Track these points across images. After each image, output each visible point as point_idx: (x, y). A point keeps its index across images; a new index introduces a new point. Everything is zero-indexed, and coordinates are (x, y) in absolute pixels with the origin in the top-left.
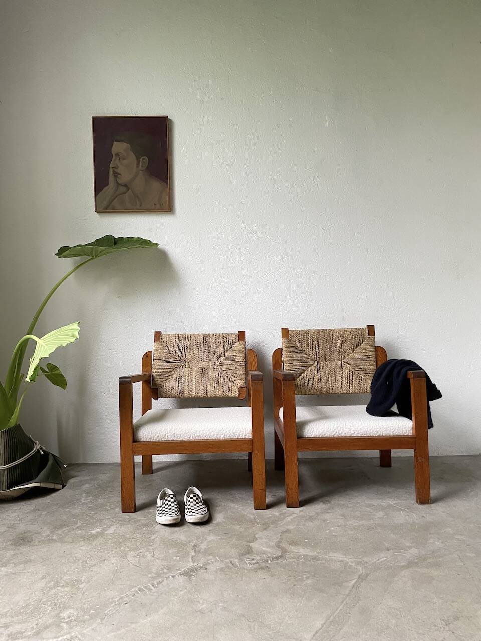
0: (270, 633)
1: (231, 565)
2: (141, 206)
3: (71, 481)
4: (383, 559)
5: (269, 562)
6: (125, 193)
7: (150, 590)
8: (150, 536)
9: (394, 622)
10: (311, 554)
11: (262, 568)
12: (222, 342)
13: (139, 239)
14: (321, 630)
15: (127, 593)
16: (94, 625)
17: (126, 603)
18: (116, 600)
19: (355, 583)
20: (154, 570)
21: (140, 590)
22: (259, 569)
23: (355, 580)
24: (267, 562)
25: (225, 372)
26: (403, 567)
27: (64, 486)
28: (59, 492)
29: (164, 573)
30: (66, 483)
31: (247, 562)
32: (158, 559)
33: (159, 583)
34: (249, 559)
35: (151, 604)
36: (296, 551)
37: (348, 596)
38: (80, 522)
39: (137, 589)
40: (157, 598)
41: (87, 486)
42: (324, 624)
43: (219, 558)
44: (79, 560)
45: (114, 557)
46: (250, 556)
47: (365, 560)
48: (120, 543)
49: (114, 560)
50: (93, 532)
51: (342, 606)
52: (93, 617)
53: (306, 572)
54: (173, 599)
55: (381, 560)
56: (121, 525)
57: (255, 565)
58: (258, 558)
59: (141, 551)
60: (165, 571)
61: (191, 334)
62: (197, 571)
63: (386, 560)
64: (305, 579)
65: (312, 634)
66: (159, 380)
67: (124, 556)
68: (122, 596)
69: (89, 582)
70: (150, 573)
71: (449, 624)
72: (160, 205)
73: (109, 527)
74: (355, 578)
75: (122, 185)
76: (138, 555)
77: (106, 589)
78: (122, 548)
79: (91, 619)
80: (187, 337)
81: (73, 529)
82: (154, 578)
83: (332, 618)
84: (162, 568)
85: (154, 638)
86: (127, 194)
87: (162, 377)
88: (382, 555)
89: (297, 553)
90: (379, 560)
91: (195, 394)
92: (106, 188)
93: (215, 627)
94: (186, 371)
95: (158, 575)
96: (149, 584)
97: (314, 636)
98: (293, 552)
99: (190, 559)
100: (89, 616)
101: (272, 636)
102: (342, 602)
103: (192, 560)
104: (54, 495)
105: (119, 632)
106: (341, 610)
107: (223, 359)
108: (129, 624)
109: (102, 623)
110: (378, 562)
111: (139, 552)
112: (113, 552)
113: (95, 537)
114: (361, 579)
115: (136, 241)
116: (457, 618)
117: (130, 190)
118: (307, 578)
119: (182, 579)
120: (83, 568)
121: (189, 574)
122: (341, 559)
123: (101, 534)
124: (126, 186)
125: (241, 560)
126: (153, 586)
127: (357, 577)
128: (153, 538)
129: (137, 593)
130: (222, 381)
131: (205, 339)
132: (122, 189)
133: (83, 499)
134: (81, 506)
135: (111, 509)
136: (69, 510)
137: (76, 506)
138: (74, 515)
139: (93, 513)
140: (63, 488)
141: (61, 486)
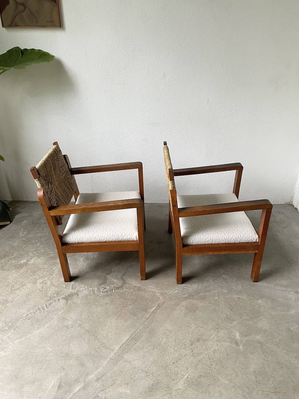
0: (98, 344)
1: (92, 293)
2: (37, 22)
3: (17, 217)
4: (176, 291)
5: (114, 291)
6: (24, 12)
7: (44, 309)
8: (53, 267)
9: (165, 340)
10: (138, 285)
11: (108, 296)
13: (40, 51)
14: (125, 344)
15: (31, 311)
16: (10, 334)
17: (28, 318)
18: (24, 316)
19: (154, 310)
20: (49, 295)
21: (39, 309)
22: (106, 296)
23: (155, 307)
24: (112, 291)
26: (185, 298)
27: (11, 222)
28: (8, 226)
29: (54, 297)
30: (13, 219)
31: (101, 290)
32: (54, 286)
33: (50, 304)
34: (103, 288)
35: (42, 320)
36: (131, 283)
37: (147, 319)
38: (16, 253)
39: (37, 308)
40: (46, 316)
41: (25, 222)
42: (128, 339)
43: (87, 287)
44: (10, 284)
45: (29, 283)
46: (105, 286)
47: (166, 291)
48: (35, 272)
49: (29, 285)
50: (22, 262)
51: (141, 327)
52: (10, 328)
53: (130, 300)
54: (54, 316)
55: (174, 292)
56: (38, 257)
57: (105, 293)
58: (108, 287)
59: (45, 279)
60: (55, 295)
62: (72, 296)
63: (178, 292)
64: (128, 305)
65: (120, 346)
67: (35, 283)
68: (28, 313)
69: (12, 302)
70: (47, 296)
71: (193, 344)
72: (52, 22)
73: (31, 258)
74: (156, 305)
75: (21, 4)
76: (43, 282)
77: (20, 307)
78: (35, 276)
79: (8, 329)
81: (11, 259)
82: (48, 300)
83: (134, 335)
84: (54, 293)
85: (39, 344)
86: (25, 12)
88: (177, 288)
89: (131, 284)
90: (173, 292)
92: (8, 6)
93: (72, 338)
95: (51, 298)
96: (44, 305)
97: (120, 347)
98: (128, 283)
99: (71, 286)
100: (8, 327)
101: (99, 346)
102: (143, 324)
103: (72, 287)
104: (4, 229)
105: (21, 340)
106: (140, 329)
108: (28, 334)
109: (14, 333)
110: (173, 293)
111: (44, 279)
112: (30, 279)
113: (21, 266)
114: (159, 306)
115: (38, 53)
116: (198, 340)
117: (27, 8)
118: (130, 304)
119: (63, 302)
120: (11, 291)
121: (67, 298)
122: (153, 290)
123: (26, 264)
124: (23, 4)
125: (98, 289)
126: (46, 306)
127: (157, 305)
128: (54, 269)
129: (36, 311)
132: (21, 8)
133: (21, 233)
134: (19, 239)
135: (36, 243)
136: (11, 243)
137: (16, 240)
138: (13, 247)
139: (24, 246)
140: (10, 223)
141: (9, 222)
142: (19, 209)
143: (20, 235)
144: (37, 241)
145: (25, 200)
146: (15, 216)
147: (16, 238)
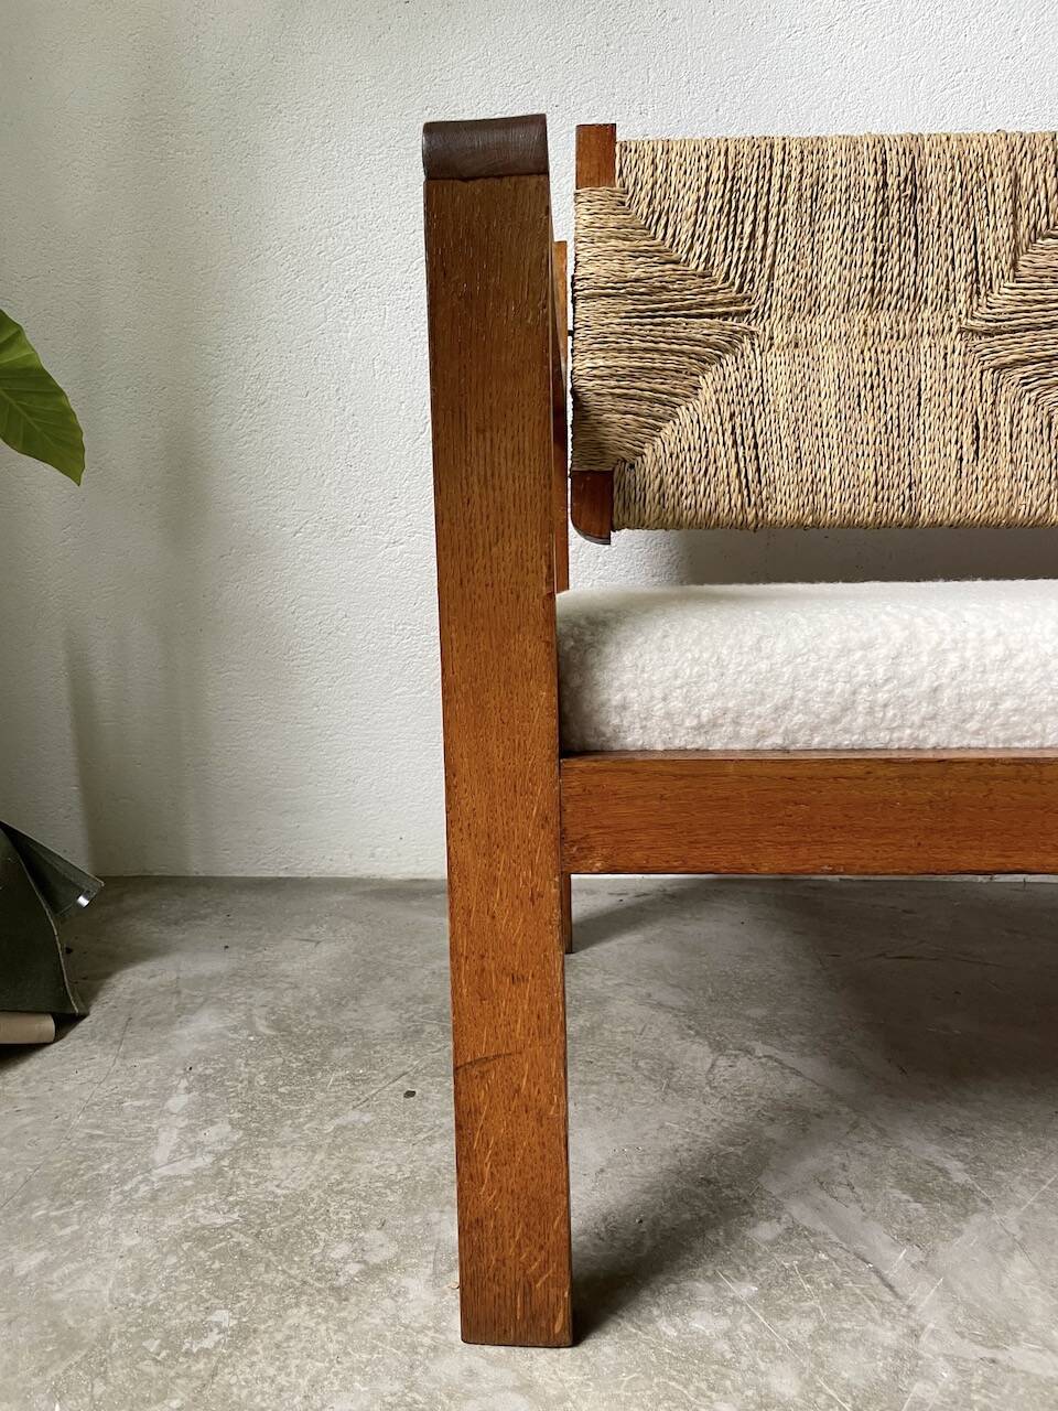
3: (128, 983)
12: (1001, 180)
25: (1017, 374)
27: (66, 1021)
28: (30, 1066)
30: (88, 996)
41: (207, 1022)
61: (802, 141)
66: (616, 421)
80: (778, 157)
87: (632, 406)
91: (837, 506)
94: (778, 372)
107: (1003, 296)
130: (1005, 429)
131: (892, 167)
133: (168, 1139)
134: (144, 1218)
135: (372, 1272)
136: (46, 1267)
137: (104, 1221)
138: (69, 1342)
139: (222, 1316)
140: (60, 1033)
141: (49, 1024)
142: (143, 929)
143: (160, 1155)
144: (381, 1248)
145: (197, 867)
146: (108, 975)
147: (114, 1198)
